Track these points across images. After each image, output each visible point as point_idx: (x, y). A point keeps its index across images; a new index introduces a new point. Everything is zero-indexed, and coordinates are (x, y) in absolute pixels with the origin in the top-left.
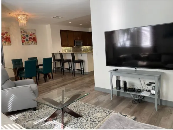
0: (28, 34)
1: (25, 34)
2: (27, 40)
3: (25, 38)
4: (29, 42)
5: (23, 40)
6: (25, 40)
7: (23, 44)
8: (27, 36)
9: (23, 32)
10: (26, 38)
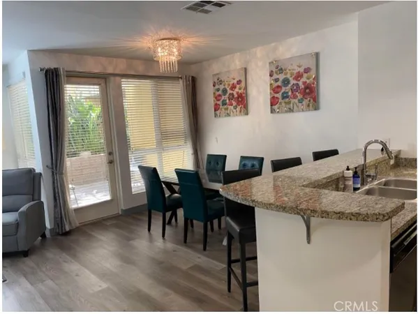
0: (288, 76)
1: (281, 77)
2: (285, 96)
3: (279, 89)
4: (289, 103)
5: (274, 97)
6: (279, 95)
7: (272, 111)
8: (286, 82)
9: (276, 73)
10: (284, 89)
